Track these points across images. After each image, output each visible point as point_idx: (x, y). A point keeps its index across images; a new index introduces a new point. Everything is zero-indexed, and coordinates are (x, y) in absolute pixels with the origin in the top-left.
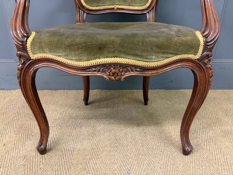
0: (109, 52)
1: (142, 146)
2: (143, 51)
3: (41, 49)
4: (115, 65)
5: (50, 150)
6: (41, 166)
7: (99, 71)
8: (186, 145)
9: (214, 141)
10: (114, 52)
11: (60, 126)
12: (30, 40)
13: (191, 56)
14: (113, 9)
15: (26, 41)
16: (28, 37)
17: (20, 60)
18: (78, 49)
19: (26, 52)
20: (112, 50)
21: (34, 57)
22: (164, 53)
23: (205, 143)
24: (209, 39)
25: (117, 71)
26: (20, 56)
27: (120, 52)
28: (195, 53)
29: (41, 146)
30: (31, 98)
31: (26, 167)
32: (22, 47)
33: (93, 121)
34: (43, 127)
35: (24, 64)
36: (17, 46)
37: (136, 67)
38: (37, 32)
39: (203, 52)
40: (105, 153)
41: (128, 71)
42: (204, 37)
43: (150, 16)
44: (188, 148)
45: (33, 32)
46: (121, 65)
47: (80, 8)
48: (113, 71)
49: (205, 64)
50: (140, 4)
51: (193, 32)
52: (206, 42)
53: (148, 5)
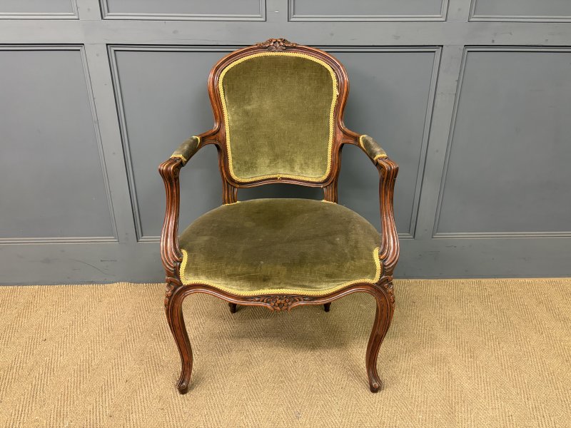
0: (275, 284)
1: (318, 380)
2: (312, 282)
3: (196, 274)
4: (281, 296)
5: (192, 388)
6: (185, 409)
7: (263, 301)
8: (374, 380)
9: (416, 372)
10: (280, 283)
11: (199, 350)
12: (183, 265)
13: (368, 280)
14: (276, 178)
15: (179, 267)
16: (181, 262)
17: (170, 287)
18: (240, 279)
19: (179, 278)
20: (278, 282)
21: (187, 280)
22: (334, 281)
23: (404, 375)
24: (387, 263)
25: (283, 302)
26: (170, 283)
27: (286, 284)
28: (373, 277)
31: (166, 411)
32: (175, 273)
33: (246, 342)
35: (174, 290)
36: (167, 272)
37: (304, 297)
38: (189, 251)
39: (381, 277)
40: (266, 391)
41: (295, 301)
42: (381, 260)
43: (328, 192)
44: (375, 384)
45: (184, 252)
46: (287, 296)
47: (229, 182)
48: (279, 301)
49: (385, 289)
50: (313, 175)
51: (371, 251)
52: (383, 266)
53: (324, 177)
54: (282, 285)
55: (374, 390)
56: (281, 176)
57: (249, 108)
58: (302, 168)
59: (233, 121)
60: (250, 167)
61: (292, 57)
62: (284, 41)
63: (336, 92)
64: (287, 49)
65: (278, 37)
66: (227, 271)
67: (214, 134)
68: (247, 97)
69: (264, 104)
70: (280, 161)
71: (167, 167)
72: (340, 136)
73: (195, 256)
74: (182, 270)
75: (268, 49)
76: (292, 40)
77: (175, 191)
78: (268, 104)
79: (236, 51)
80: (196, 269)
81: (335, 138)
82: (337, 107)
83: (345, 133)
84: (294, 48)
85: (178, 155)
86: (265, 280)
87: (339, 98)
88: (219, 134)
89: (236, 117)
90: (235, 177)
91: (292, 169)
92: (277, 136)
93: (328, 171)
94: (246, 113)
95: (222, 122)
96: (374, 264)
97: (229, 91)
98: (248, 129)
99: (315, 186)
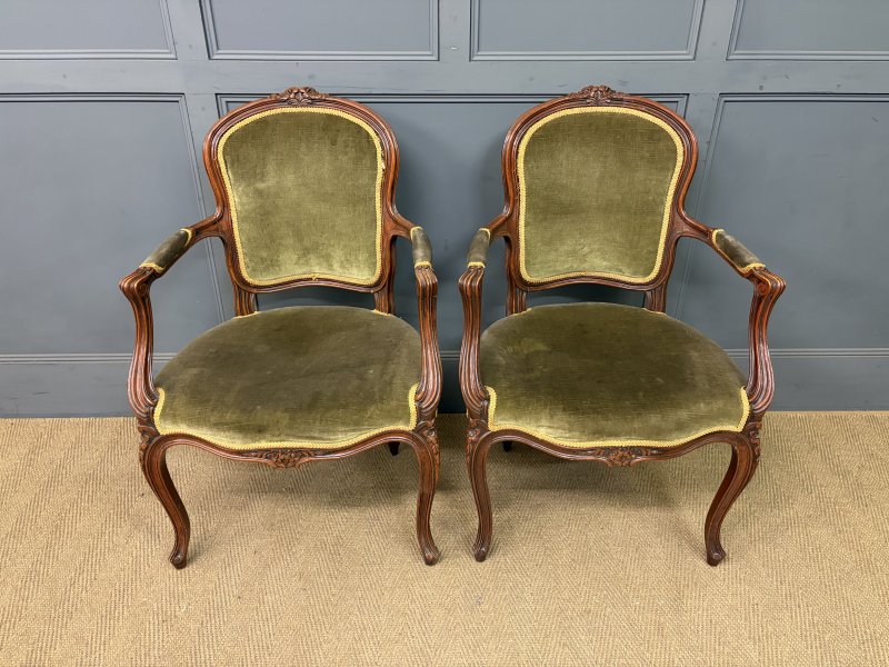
0: (273, 436)
2: (322, 432)
4: (284, 451)
7: (261, 456)
10: (280, 435)
12: (158, 410)
13: (401, 427)
14: (311, 279)
15: (153, 412)
16: (155, 406)
17: (143, 436)
18: (229, 430)
19: (154, 427)
20: (277, 433)
21: (163, 431)
22: (354, 431)
24: (424, 405)
25: (287, 457)
26: (143, 432)
27: (287, 435)
28: (407, 422)
29: (176, 555)
30: (160, 484)
32: (147, 421)
34: (179, 525)
35: (150, 441)
36: (138, 419)
37: (316, 451)
38: (167, 390)
39: (418, 422)
41: (303, 456)
42: (416, 401)
43: (380, 299)
44: (430, 555)
45: (162, 392)
46: (292, 450)
47: (242, 287)
48: (282, 457)
49: (425, 438)
50: (362, 275)
51: (408, 388)
52: (419, 410)
53: (374, 279)
54: (283, 437)
55: (430, 563)
56: (317, 276)
57: (261, 186)
58: (342, 266)
59: (242, 204)
60: (272, 264)
61: (321, 115)
62: (309, 90)
63: (381, 165)
64: (313, 103)
65: (300, 85)
66: (212, 419)
67: (214, 223)
68: (258, 171)
69: (286, 179)
70: (312, 256)
71: (129, 283)
72: (390, 224)
73: (174, 397)
74: (157, 417)
75: (289, 103)
77: (144, 313)
78: (290, 179)
79: (234, 110)
80: (174, 416)
81: (384, 228)
82: (384, 185)
83: (396, 221)
84: (325, 101)
85: (149, 263)
86: (260, 431)
87: (386, 172)
88: (223, 222)
89: (245, 200)
90: (249, 280)
91: (330, 267)
92: (304, 223)
93: (378, 271)
94: (259, 193)
95: (225, 205)
96: (407, 407)
97: (232, 164)
98: (263, 215)
99: (363, 290)
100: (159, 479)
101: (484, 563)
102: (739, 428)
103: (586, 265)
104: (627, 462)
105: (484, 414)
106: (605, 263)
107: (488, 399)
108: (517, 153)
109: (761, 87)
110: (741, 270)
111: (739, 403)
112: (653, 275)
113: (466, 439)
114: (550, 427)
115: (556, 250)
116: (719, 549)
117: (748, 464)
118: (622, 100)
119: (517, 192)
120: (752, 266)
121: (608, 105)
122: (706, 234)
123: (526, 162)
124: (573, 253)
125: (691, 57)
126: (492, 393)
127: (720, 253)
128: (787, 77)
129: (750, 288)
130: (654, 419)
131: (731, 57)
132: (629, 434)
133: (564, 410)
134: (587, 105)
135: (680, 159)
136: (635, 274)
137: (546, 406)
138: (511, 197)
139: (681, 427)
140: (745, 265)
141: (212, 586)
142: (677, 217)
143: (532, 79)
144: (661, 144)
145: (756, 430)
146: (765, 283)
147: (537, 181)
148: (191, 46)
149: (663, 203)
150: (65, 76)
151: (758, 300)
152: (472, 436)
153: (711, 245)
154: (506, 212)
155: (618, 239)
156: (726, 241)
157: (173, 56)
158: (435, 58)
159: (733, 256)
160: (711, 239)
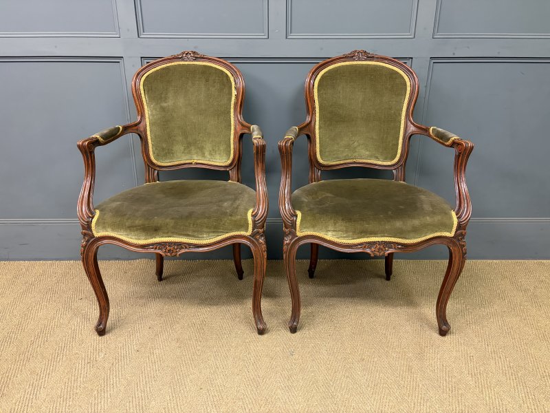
0: (164, 233)
2: (194, 231)
3: (104, 228)
4: (170, 244)
7: (156, 248)
8: (259, 323)
10: (168, 233)
12: (94, 220)
13: (243, 233)
14: (191, 164)
15: (91, 221)
16: (93, 217)
17: (84, 238)
18: (137, 230)
19: (91, 231)
20: (166, 231)
21: (97, 234)
22: (214, 232)
24: (257, 218)
25: (172, 248)
26: (85, 235)
27: (173, 233)
28: (247, 230)
29: (100, 325)
30: (92, 272)
32: (88, 227)
34: (102, 304)
35: (88, 241)
36: (82, 226)
37: (190, 245)
38: (101, 211)
39: (253, 230)
41: (182, 248)
42: (252, 216)
43: (233, 173)
44: (261, 327)
45: (98, 211)
46: (175, 243)
47: (150, 165)
48: (169, 248)
49: (258, 240)
50: (221, 160)
51: (247, 210)
52: (254, 222)
53: (229, 162)
54: (169, 234)
55: (261, 333)
56: (195, 161)
57: (164, 105)
58: (211, 154)
59: (152, 115)
60: (166, 152)
61: (200, 66)
62: (194, 53)
63: (234, 92)
64: (196, 59)
65: (189, 50)
66: (127, 224)
67: (136, 125)
68: (163, 96)
69: (177, 102)
70: (193, 148)
71: (83, 142)
72: (239, 127)
73: (105, 214)
74: (93, 224)
75: (182, 59)
76: (201, 52)
77: (90, 162)
78: (181, 102)
79: (152, 61)
80: (104, 223)
81: (235, 129)
82: (236, 104)
83: (242, 125)
84: (203, 58)
85: (97, 136)
86: (156, 230)
87: (237, 96)
88: (141, 125)
89: (154, 112)
90: (154, 161)
91: (203, 155)
92: (189, 127)
93: (232, 156)
94: (163, 109)
95: (143, 116)
96: (246, 220)
97: (148, 91)
98: (165, 123)
99: (223, 169)
100: (92, 269)
101: (295, 334)
102: (452, 234)
103: (356, 154)
104: (382, 252)
105: (294, 225)
106: (367, 153)
107: (297, 216)
108: (313, 86)
109: (454, 54)
110: (447, 144)
111: (451, 218)
112: (396, 159)
113: (283, 242)
114: (334, 231)
115: (338, 144)
116: (446, 323)
117: (459, 260)
118: (373, 57)
119: (314, 108)
120: (453, 139)
121: (366, 60)
122: (426, 130)
123: (318, 90)
124: (348, 146)
125: (412, 37)
126: (299, 213)
127: (435, 139)
128: (468, 47)
129: (453, 152)
130: (398, 224)
131: (435, 37)
132: (383, 234)
133: (343, 220)
134: (354, 60)
135: (409, 89)
136: (385, 159)
137: (331, 218)
138: (310, 110)
139: (416, 231)
140: (449, 139)
141: (121, 345)
142: (409, 123)
143: (322, 49)
144: (397, 80)
145: (463, 236)
146: (461, 144)
147: (325, 102)
148: (128, 30)
149: (400, 115)
150: (56, 47)
151: (457, 157)
152: (287, 240)
153: (430, 136)
154: (308, 119)
155: (374, 137)
156: (438, 132)
157: (118, 36)
158: (266, 37)
159: (442, 138)
160: (429, 133)
